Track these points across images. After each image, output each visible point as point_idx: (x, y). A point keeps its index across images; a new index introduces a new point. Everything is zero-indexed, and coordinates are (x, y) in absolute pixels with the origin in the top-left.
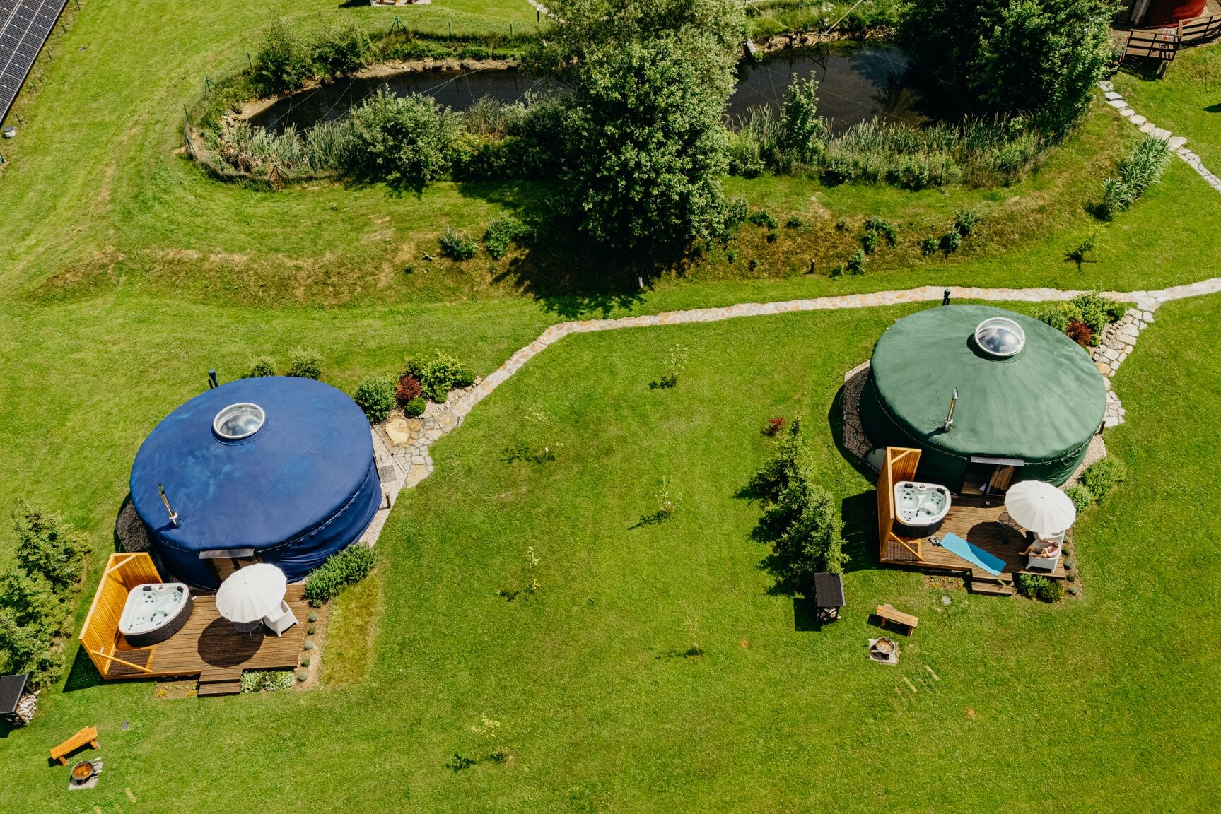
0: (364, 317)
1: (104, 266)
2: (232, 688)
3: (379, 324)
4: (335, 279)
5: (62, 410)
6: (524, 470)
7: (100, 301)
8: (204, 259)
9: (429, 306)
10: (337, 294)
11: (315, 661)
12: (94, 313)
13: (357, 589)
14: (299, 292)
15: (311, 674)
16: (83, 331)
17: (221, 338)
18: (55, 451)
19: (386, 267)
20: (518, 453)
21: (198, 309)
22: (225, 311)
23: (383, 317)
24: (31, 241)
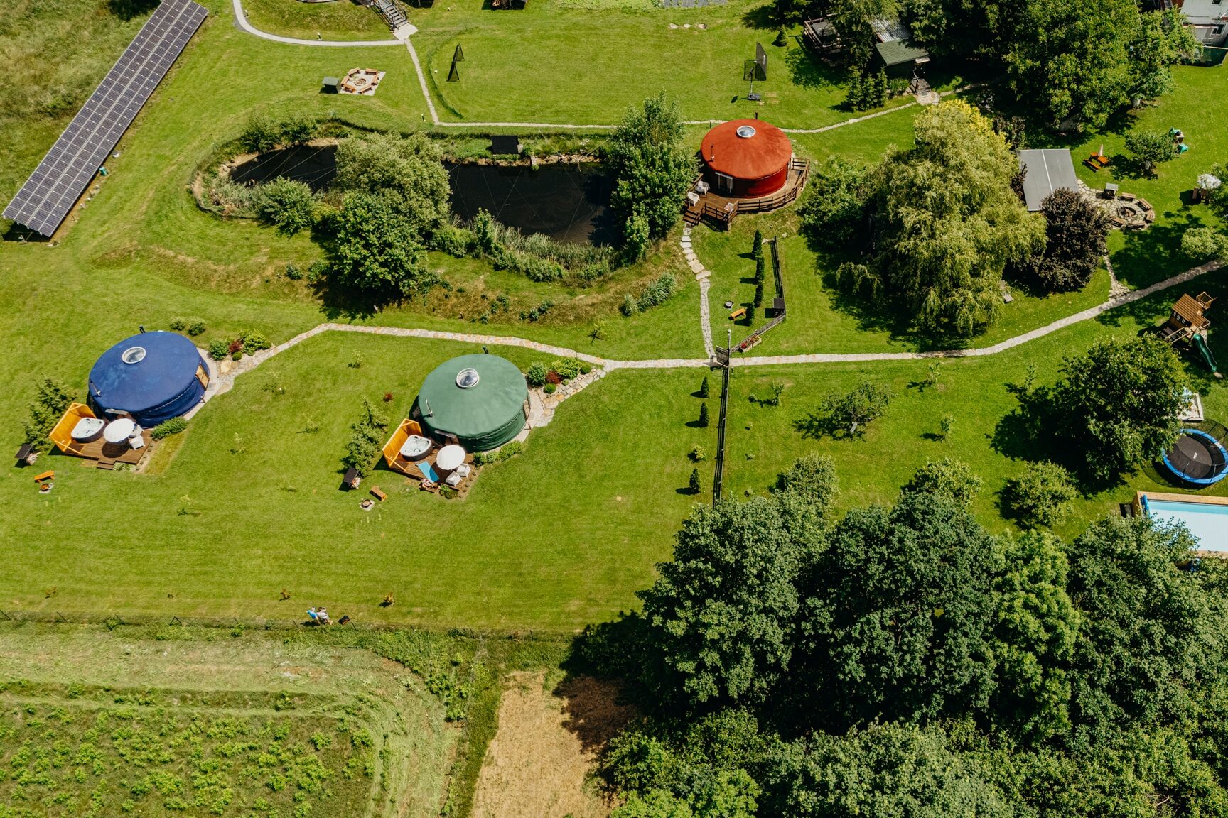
0: (240, 302)
1: (130, 252)
2: (110, 467)
3: (244, 307)
4: (231, 280)
5: (89, 326)
6: (269, 396)
7: (124, 270)
8: (175, 257)
9: (271, 301)
10: (230, 288)
11: (146, 463)
12: (119, 277)
13: (175, 436)
14: (213, 284)
15: (142, 468)
16: (112, 286)
17: (170, 302)
18: (79, 347)
19: (258, 278)
20: (271, 388)
21: (166, 284)
22: (178, 288)
23: (248, 304)
24: (105, 228)
